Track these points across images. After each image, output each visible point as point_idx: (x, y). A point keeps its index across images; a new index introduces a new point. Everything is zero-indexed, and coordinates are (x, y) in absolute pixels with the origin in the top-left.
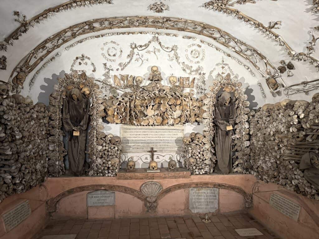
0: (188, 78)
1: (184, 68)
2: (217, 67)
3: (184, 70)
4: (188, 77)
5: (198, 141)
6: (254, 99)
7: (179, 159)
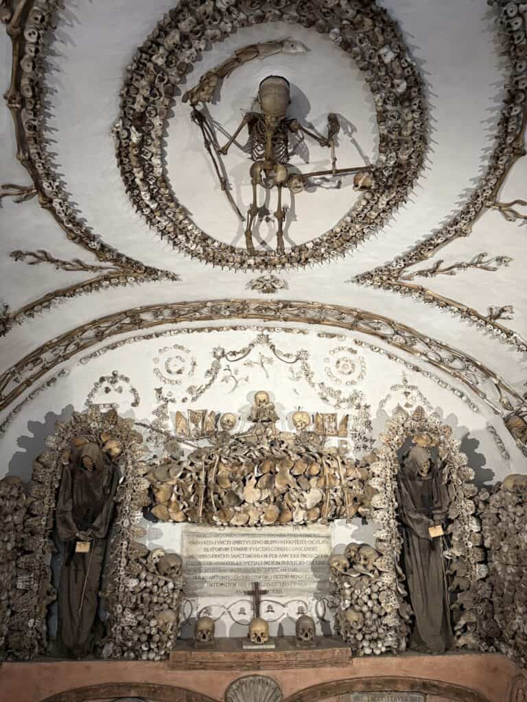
0: (333, 415)
1: (325, 394)
2: (393, 393)
3: (324, 399)
4: (333, 412)
5: (365, 566)
6: (484, 463)
7: (321, 614)
